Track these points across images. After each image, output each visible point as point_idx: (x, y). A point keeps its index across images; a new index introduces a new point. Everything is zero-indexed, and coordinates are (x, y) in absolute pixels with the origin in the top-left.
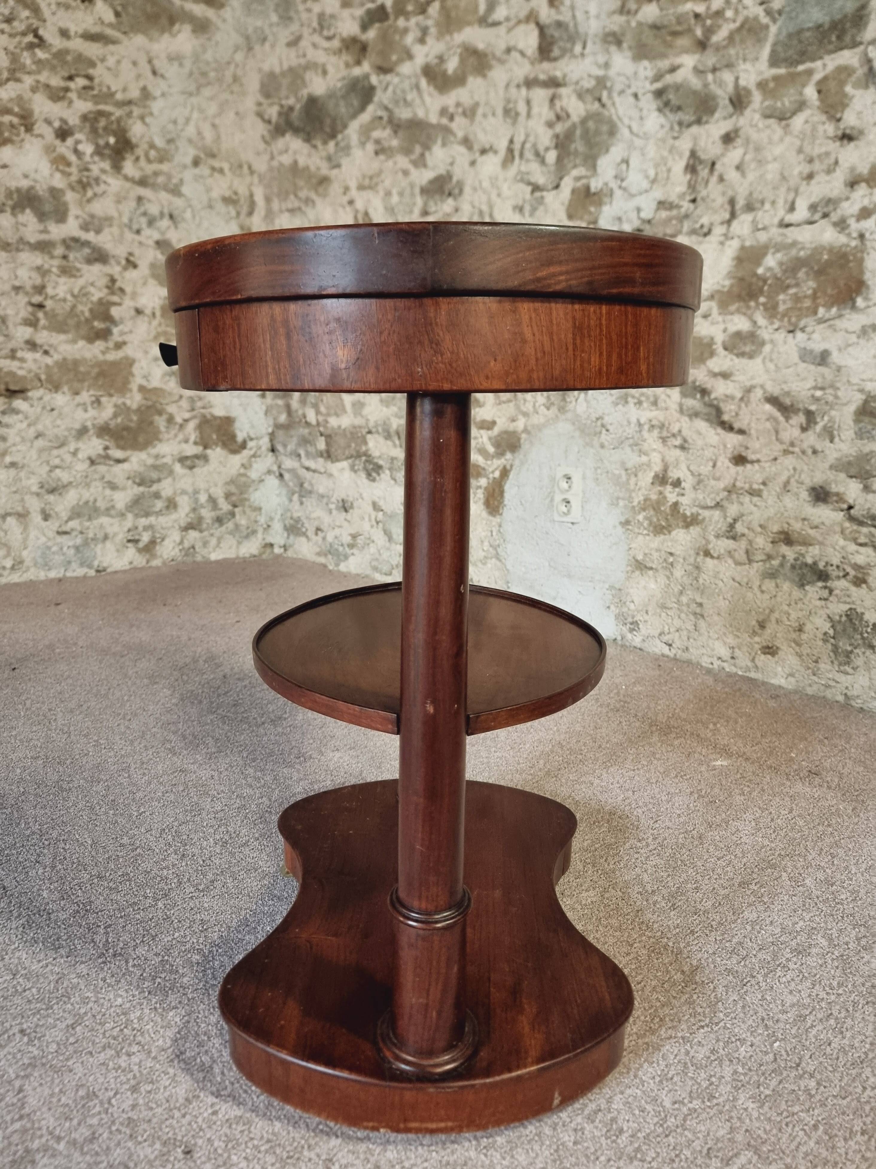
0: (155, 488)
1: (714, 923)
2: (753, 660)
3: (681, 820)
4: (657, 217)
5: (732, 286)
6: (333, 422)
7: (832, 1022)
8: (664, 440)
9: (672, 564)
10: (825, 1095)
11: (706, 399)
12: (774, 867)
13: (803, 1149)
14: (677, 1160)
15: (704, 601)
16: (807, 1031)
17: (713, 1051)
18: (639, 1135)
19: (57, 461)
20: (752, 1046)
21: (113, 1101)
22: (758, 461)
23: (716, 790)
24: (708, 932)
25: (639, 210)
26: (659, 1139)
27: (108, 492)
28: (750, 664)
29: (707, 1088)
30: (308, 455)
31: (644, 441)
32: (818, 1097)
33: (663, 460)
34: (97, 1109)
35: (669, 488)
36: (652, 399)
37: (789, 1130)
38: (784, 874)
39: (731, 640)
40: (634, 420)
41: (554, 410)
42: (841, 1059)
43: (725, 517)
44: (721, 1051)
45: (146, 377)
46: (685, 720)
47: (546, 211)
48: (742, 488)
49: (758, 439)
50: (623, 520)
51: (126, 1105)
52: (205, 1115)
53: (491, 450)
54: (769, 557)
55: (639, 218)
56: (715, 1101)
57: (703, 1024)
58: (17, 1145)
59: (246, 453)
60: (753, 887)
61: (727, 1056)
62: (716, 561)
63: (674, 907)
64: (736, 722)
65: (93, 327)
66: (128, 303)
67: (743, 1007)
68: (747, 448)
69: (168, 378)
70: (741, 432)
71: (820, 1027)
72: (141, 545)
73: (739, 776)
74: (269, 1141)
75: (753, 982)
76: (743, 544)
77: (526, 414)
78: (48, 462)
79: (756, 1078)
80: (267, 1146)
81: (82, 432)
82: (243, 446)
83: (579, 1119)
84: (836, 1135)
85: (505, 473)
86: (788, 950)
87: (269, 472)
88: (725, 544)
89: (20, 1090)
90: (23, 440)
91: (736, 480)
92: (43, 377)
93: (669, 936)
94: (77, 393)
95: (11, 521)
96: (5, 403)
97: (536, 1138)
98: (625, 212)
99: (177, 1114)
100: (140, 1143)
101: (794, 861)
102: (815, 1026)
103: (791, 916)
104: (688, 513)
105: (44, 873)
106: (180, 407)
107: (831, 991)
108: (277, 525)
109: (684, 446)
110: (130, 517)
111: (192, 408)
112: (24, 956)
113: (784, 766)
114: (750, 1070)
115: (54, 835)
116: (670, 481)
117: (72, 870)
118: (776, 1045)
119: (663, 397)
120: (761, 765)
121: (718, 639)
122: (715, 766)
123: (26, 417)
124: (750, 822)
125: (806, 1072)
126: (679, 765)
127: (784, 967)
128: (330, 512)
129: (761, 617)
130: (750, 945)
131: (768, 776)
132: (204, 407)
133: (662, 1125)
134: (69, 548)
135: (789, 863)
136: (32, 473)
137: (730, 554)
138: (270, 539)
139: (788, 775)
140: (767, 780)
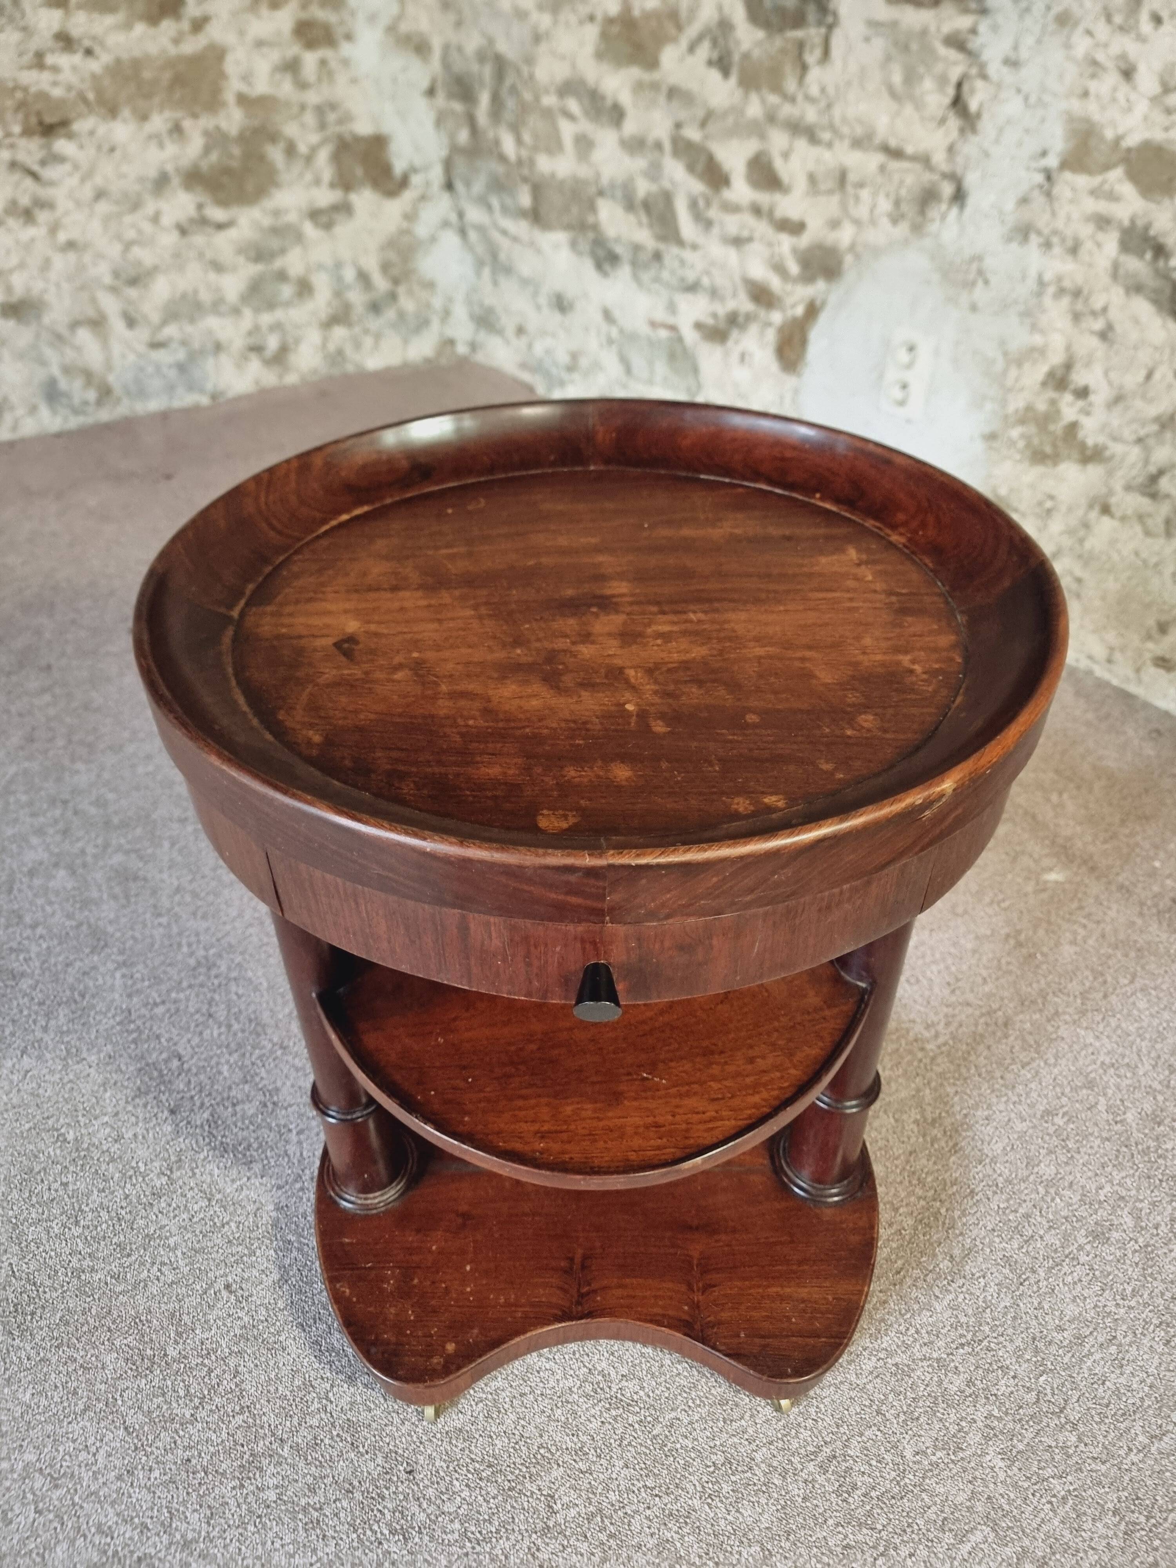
0: (278, 264)
1: (1000, 1180)
2: (1138, 670)
6: (545, 164)
8: (1077, 317)
9: (1049, 511)
10: (1084, 1456)
11: (1161, 263)
12: (1090, 1085)
13: (1045, 1528)
14: (909, 1530)
16: (1081, 1360)
17: (970, 1383)
18: (873, 1494)
19: (131, 234)
20: (1014, 1377)
21: (331, 1395)
23: (1041, 932)
24: (990, 1193)
26: (893, 1501)
27: (212, 276)
28: (1131, 674)
29: (954, 1435)
30: (505, 210)
31: (1044, 311)
32: (1075, 1459)
33: (1068, 348)
34: (316, 1405)
35: (1068, 397)
36: (1070, 243)
38: (1102, 1100)
39: (1111, 636)
40: (1033, 273)
41: (903, 229)
42: (1112, 1406)
43: (1146, 462)
44: (978, 1383)
45: (246, 78)
50: (987, 430)
51: (344, 1402)
53: (794, 268)
56: (961, 1455)
57: (963, 1341)
59: (408, 196)
60: (1059, 1121)
61: (984, 1390)
62: (1115, 523)
64: (1091, 791)
67: (1014, 1318)
69: (278, 76)
71: (1097, 1356)
72: (268, 354)
73: (1075, 905)
74: (490, 1466)
75: (1032, 1281)
76: (1164, 508)
77: (857, 222)
78: (118, 237)
79: (1011, 1425)
80: (488, 1472)
81: (161, 182)
82: (404, 183)
83: (811, 1467)
84: (1085, 1514)
85: (812, 311)
86: (1083, 1232)
87: (446, 224)
88: (1136, 502)
89: (237, 1373)
90: (78, 204)
92: (90, 95)
93: (943, 1197)
94: (144, 117)
95: (84, 335)
96: (42, 147)
99: (397, 1420)
100: (362, 1455)
101: (1119, 1076)
102: (1092, 1354)
103: (1097, 1175)
104: (1090, 442)
105: (220, 1035)
106: (303, 126)
107: (1121, 1302)
108: (460, 312)
109: (1104, 335)
110: (248, 313)
111: (322, 126)
112: (216, 1171)
113: (1140, 885)
114: (1006, 1414)
115: (223, 968)
116: (1072, 387)
117: (251, 1033)
118: (1042, 1379)
119: (1088, 245)
120: (1110, 883)
121: (1094, 631)
122: (1046, 882)
123: (76, 167)
124: (1075, 997)
125: (1068, 1421)
126: (998, 879)
127: (1073, 1259)
128: (538, 308)
129: (1164, 618)
130: (1039, 1219)
131: (1115, 907)
132: (340, 122)
133: (898, 1483)
134: (170, 366)
135: (1112, 1080)
136: (100, 256)
137: (1141, 518)
138: (449, 332)
139: (1142, 904)
140: (1112, 914)
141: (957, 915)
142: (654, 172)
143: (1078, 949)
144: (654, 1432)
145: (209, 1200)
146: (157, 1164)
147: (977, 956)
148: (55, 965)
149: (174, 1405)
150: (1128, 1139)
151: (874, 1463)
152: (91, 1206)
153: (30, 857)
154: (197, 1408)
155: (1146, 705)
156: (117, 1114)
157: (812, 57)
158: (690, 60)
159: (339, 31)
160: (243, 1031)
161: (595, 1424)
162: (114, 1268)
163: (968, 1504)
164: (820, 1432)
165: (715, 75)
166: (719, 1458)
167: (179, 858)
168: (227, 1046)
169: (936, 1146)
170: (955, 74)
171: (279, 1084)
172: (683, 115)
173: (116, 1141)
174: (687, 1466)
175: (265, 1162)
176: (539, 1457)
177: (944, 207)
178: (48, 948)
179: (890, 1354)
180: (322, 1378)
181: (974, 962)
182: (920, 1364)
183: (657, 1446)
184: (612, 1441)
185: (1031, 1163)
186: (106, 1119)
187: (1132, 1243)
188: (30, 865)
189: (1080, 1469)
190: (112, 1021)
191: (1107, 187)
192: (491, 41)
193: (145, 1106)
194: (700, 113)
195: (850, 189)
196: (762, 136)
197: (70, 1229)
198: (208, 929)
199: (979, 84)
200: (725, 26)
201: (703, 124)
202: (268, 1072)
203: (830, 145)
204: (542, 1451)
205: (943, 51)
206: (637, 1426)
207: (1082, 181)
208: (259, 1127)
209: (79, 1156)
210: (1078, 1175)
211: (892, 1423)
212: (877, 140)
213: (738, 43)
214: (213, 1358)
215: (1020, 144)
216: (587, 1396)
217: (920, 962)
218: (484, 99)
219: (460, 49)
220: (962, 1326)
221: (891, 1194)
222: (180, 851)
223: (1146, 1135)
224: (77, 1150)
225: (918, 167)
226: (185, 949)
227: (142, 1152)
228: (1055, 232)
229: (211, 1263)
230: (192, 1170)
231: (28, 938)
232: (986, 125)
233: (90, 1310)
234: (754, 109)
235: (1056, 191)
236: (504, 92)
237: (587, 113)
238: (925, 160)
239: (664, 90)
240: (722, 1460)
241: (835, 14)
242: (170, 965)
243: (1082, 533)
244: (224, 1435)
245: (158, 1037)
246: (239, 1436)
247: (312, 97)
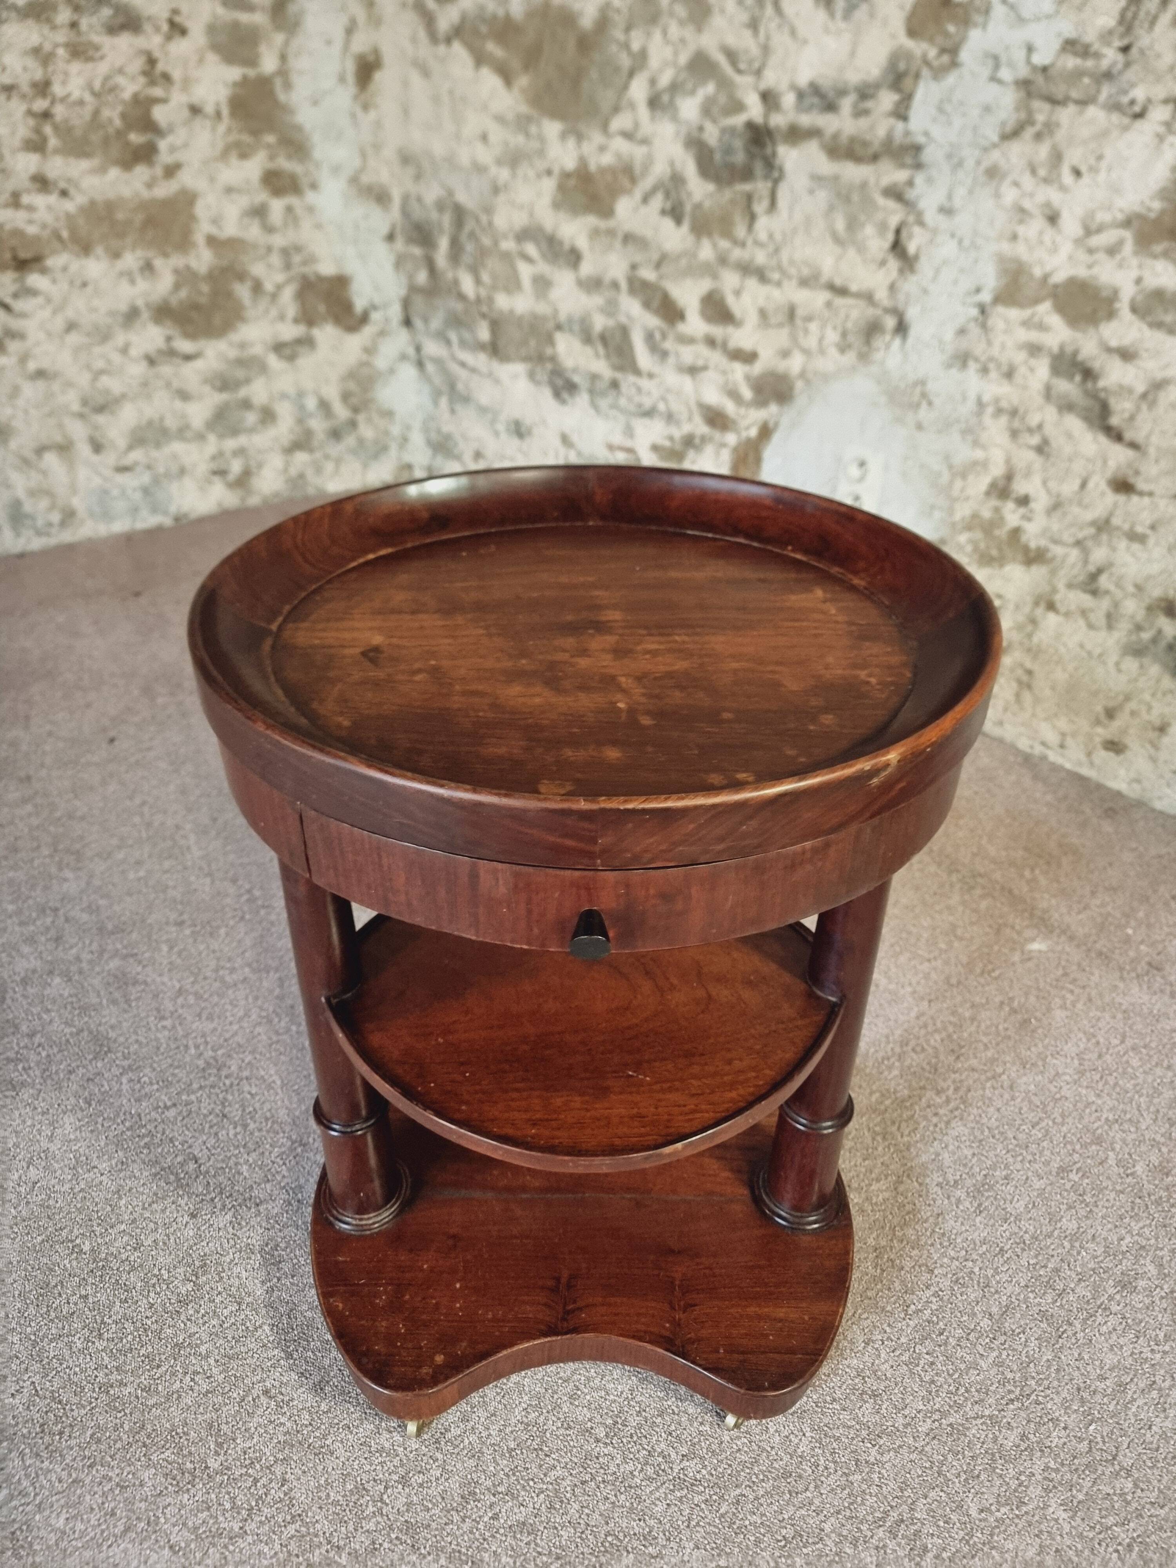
0: (243, 393)
1: (1027, 1237)
2: (1089, 754)
3: (989, 1054)
4: (1059, 64)
5: (1163, 212)
6: (503, 302)
7: (1155, 1394)
8: (1014, 434)
10: (1143, 1502)
11: (1090, 385)
12: (1098, 1141)
15: (1036, 668)
16: (1126, 1407)
17: (1024, 1437)
18: (944, 1555)
19: (100, 364)
20: (1065, 1428)
21: (385, 1497)
22: (1151, 494)
23: (1032, 999)
25: (1030, 49)
26: (965, 1561)
27: (178, 404)
28: (1082, 757)
29: (1015, 1491)
30: (463, 343)
31: (984, 429)
32: (1135, 1505)
33: (1008, 461)
34: (371, 1509)
36: (1005, 368)
37: (1102, 1550)
38: (1111, 1154)
39: (1063, 723)
40: (972, 395)
41: (850, 358)
42: (1161, 1450)
43: (1086, 562)
44: (1031, 1436)
45: (216, 221)
46: (994, 861)
47: (872, 15)
48: (1118, 528)
49: (1157, 461)
52: (486, 1519)
53: (747, 394)
54: (1139, 628)
55: (1028, 61)
56: (1024, 1509)
57: (1012, 1396)
58: (297, 1556)
59: (368, 331)
60: (1074, 1176)
61: (1038, 1443)
62: (1060, 619)
63: (979, 1211)
64: (1059, 866)
65: (128, 144)
66: (178, 98)
67: (1058, 1371)
68: (1137, 473)
69: (246, 220)
70: (1134, 446)
71: (1141, 1402)
72: (231, 477)
73: (1060, 972)
75: (1070, 1333)
76: (1105, 604)
77: (806, 352)
78: (88, 367)
79: (1068, 1476)
81: (132, 316)
82: (364, 319)
83: (880, 1533)
85: (766, 432)
86: (1111, 1282)
87: (403, 357)
88: (1079, 599)
89: (284, 1481)
90: (49, 334)
91: (1111, 514)
92: (65, 234)
93: (975, 1257)
94: (116, 255)
95: (51, 459)
96: (15, 281)
97: (837, 1559)
98: (1007, 48)
99: (456, 1518)
100: (424, 1557)
101: (1124, 1131)
102: (1135, 1400)
103: (1116, 1227)
104: (1033, 545)
105: (236, 1135)
106: (269, 266)
107: (1156, 1348)
108: (417, 439)
109: (1042, 449)
110: (212, 438)
111: (288, 266)
112: (244, 1274)
113: (1117, 951)
114: (1062, 1465)
115: (234, 1068)
116: (1014, 495)
117: (268, 1132)
118: (1092, 1428)
119: (1022, 370)
120: (1089, 950)
121: (1046, 719)
122: (1030, 951)
123: (49, 300)
124: (1072, 1059)
125: (1122, 1468)
126: (986, 950)
127: (1105, 1309)
128: (497, 434)
129: (1111, 704)
130: (1069, 1273)
131: (1097, 973)
132: (305, 263)
133: (967, 1542)
134: (134, 490)
135: (1118, 1136)
136: (69, 384)
137: (1084, 613)
138: (407, 458)
139: (1121, 969)
140: (1095, 978)
141: (952, 985)
142: (611, 308)
143: (1068, 1013)
144: (722, 1511)
145: (239, 1304)
146: (181, 1270)
147: (975, 1023)
148: (57, 1072)
149: (221, 1519)
150: (1141, 1190)
151: (941, 1523)
152: (114, 1317)
153: (22, 966)
154: (246, 1520)
155: (1099, 787)
156: (134, 1221)
157: (760, 208)
158: (644, 210)
159: (304, 182)
160: (260, 1130)
161: (660, 1508)
162: (144, 1380)
163: (1038, 1558)
164: (885, 1497)
165: (668, 223)
166: (789, 1532)
167: (179, 961)
168: (245, 1146)
169: (961, 1207)
170: (894, 221)
171: (302, 1181)
172: (638, 258)
173: (135, 1249)
174: (757, 1542)
175: (295, 1261)
176: (607, 1544)
177: (888, 337)
178: (48, 1056)
179: (944, 1414)
180: (375, 1480)
181: (973, 1029)
182: (974, 1422)
183: (726, 1524)
184: (680, 1523)
185: (1053, 1218)
186: (123, 1227)
187: (1158, 1290)
188: (23, 974)
189: (1141, 1515)
190: (121, 1126)
191: (1036, 319)
192: (451, 193)
193: (163, 1211)
194: (655, 257)
195: (799, 322)
196: (715, 277)
197: (93, 1343)
198: (215, 1029)
199: (917, 230)
200: (677, 180)
201: (658, 265)
202: (289, 1170)
203: (779, 284)
204: (610, 1539)
205: (881, 201)
206: (703, 1506)
207: (1014, 314)
208: (286, 1226)
209: (97, 1267)
210: (1099, 1228)
211: (953, 1483)
212: (824, 279)
213: (689, 194)
214: (258, 1467)
215: (955, 282)
216: (650, 1479)
217: (923, 1032)
218: (443, 244)
219: (419, 200)
220: (1009, 1382)
221: (924, 1256)
222: (180, 954)
223: (1156, 1186)
224: (94, 1261)
225: (862, 303)
226: (193, 1051)
227: (164, 1260)
228: (991, 359)
229: (247, 1368)
230: (218, 1274)
231: (26, 1047)
232: (925, 266)
233: (122, 1426)
234: (706, 252)
235: (990, 322)
236: (463, 237)
237: (544, 256)
238: (868, 297)
239: (620, 235)
240: (792, 1533)
241: (781, 170)
242: (178, 1067)
243: (1029, 628)
244: (277, 1547)
245: (171, 1140)
246: (293, 1546)
247: (278, 240)
